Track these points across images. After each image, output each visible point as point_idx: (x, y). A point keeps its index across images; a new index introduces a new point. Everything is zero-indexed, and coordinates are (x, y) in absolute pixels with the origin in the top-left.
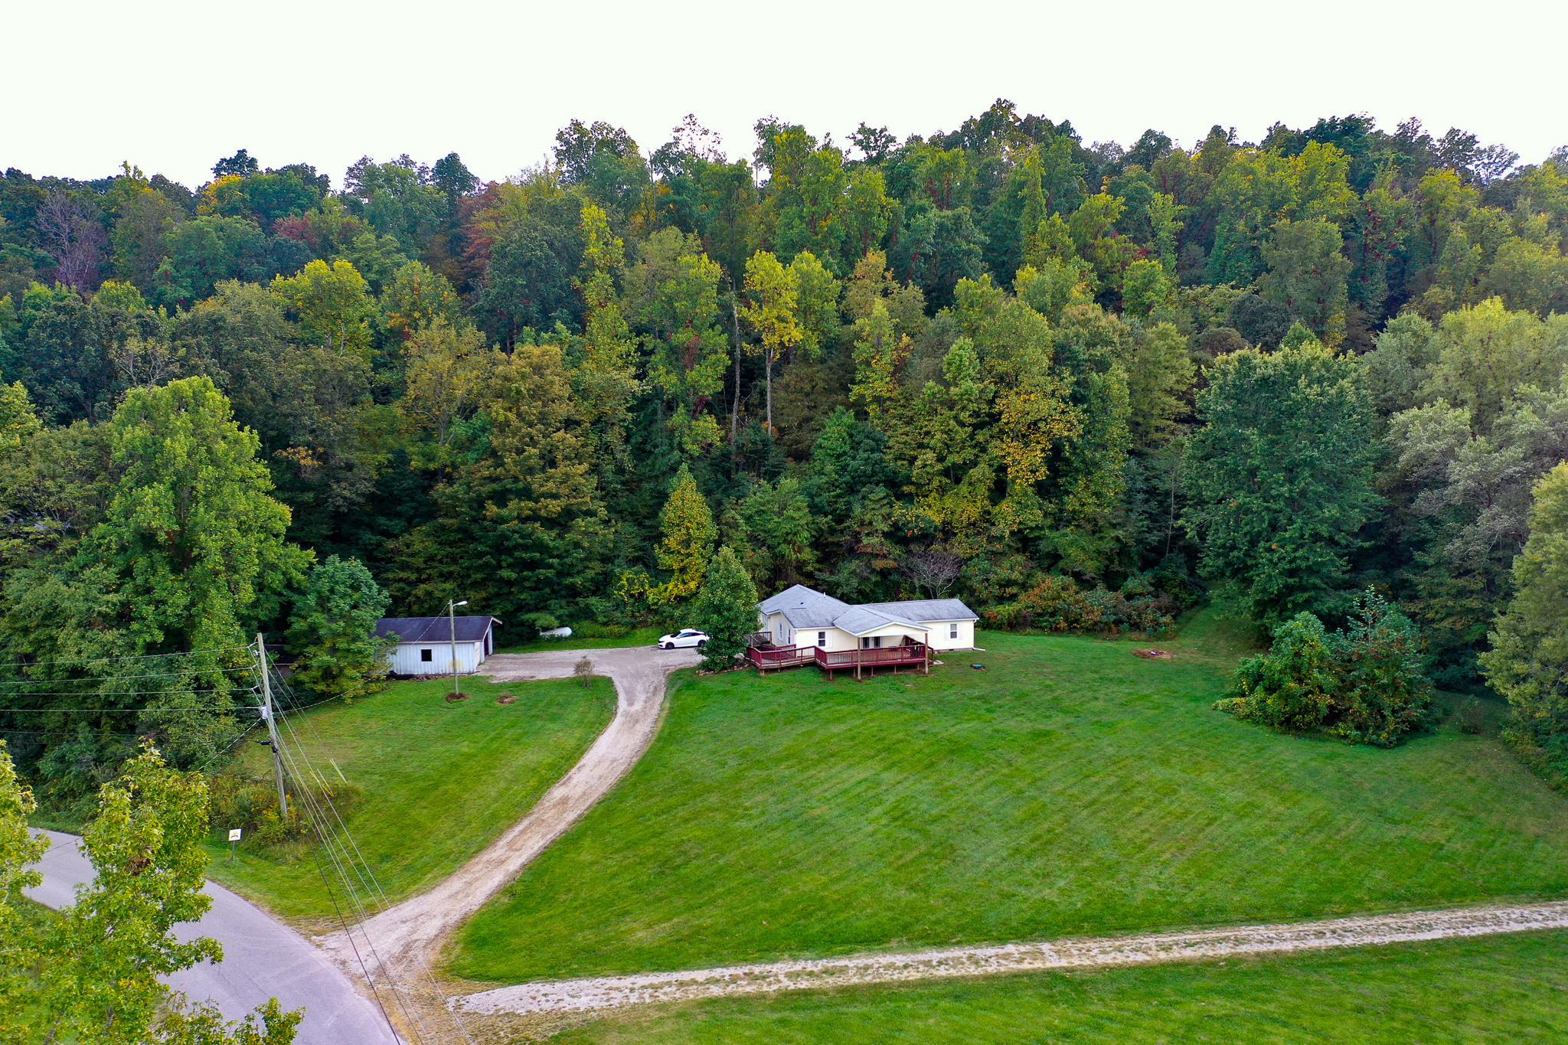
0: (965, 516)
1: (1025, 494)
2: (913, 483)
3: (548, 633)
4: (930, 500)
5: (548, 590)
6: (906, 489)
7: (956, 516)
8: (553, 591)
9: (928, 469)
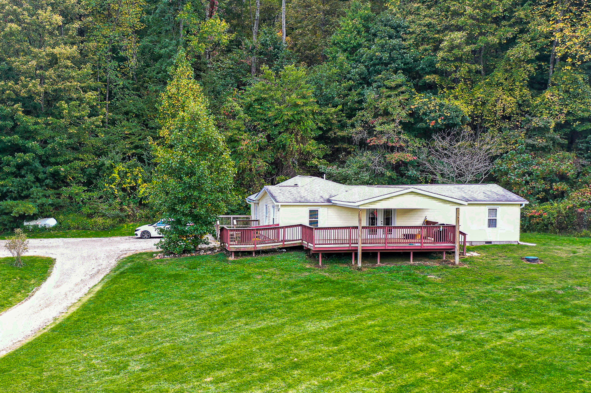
0: (499, 106)
1: (575, 81)
2: (436, 72)
3: (32, 223)
4: (457, 91)
5: (30, 177)
6: (429, 78)
7: (489, 107)
8: (38, 180)
9: (455, 51)
